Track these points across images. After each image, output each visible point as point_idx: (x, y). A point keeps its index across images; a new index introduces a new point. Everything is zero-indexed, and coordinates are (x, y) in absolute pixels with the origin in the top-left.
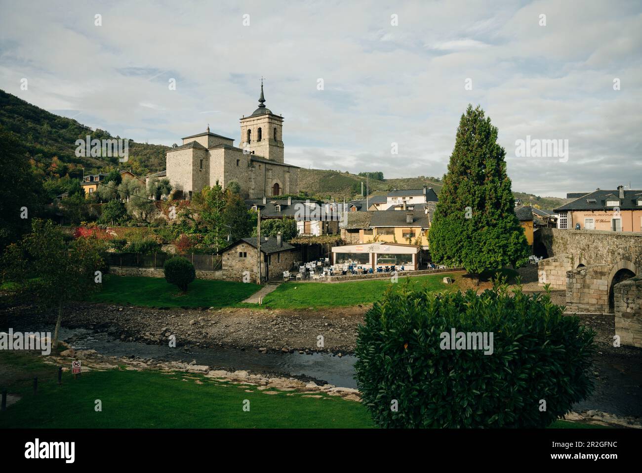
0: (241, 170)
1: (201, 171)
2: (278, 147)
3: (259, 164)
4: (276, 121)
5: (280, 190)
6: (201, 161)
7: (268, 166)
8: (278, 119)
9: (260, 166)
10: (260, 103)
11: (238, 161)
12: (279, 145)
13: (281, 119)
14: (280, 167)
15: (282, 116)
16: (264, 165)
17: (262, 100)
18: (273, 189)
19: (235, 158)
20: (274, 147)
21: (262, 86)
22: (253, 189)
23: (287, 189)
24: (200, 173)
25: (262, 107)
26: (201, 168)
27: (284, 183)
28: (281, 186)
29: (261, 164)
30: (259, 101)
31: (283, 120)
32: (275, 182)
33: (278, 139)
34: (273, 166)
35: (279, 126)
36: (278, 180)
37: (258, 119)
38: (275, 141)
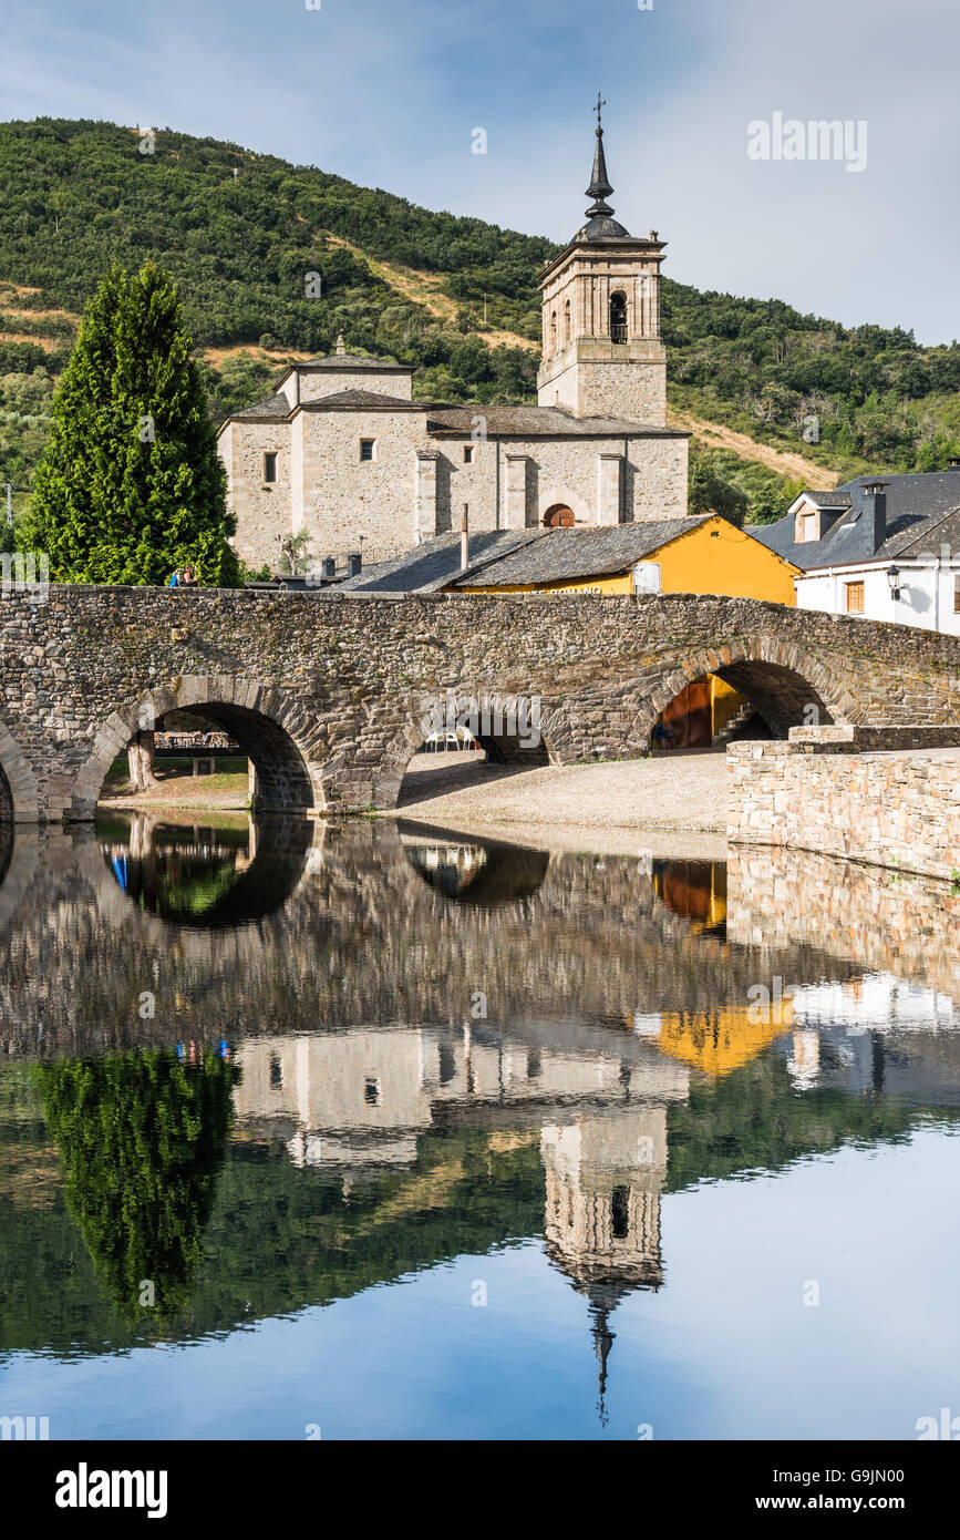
0: (380, 473)
1: (266, 490)
2: (632, 362)
3: (460, 443)
7: (510, 448)
8: (632, 253)
9: (468, 451)
10: (593, 201)
11: (366, 447)
12: (633, 356)
14: (577, 442)
15: (660, 239)
16: (491, 443)
17: (601, 190)
19: (351, 438)
21: (600, 133)
25: (601, 213)
27: (594, 502)
29: (472, 443)
30: (589, 193)
31: (663, 252)
33: (636, 331)
34: (537, 443)
37: (565, 271)
38: (615, 341)
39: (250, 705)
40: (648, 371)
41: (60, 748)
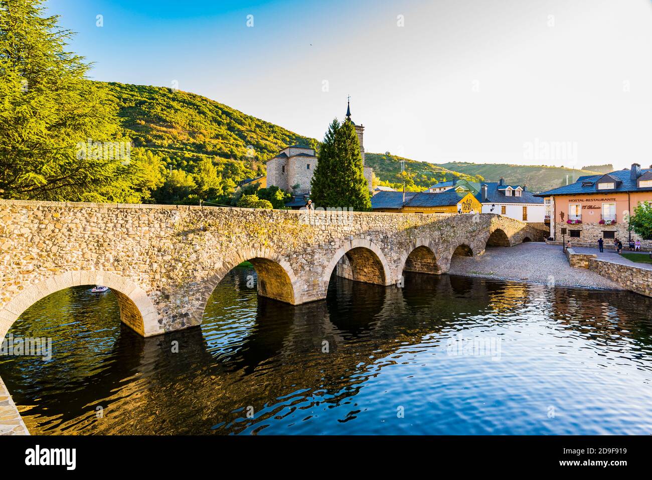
0: (311, 172)
6: (283, 167)
8: (358, 128)
10: (347, 117)
11: (308, 166)
13: (362, 129)
15: (363, 126)
17: (348, 114)
19: (305, 164)
21: (349, 103)
24: (282, 175)
25: (349, 119)
26: (284, 171)
30: (346, 115)
31: (364, 129)
35: (358, 134)
39: (427, 246)
41: (395, 262)
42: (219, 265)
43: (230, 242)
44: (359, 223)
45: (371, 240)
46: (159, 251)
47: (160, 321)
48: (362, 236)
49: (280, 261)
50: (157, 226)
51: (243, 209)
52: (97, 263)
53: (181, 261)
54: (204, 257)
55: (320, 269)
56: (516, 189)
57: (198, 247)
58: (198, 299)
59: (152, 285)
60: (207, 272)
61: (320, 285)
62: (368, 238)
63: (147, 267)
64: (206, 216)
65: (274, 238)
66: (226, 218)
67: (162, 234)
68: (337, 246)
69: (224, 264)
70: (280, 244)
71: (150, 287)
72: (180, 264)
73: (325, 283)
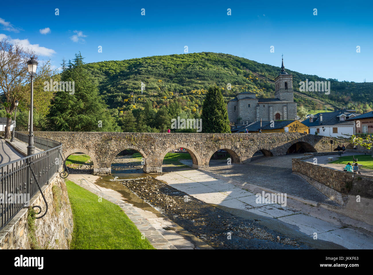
0: (251, 109)
1: (234, 111)
2: (288, 92)
3: (263, 105)
4: (287, 78)
5: (281, 116)
6: (235, 107)
7: (270, 105)
9: (264, 106)
12: (288, 91)
14: (280, 104)
16: (267, 104)
18: (275, 116)
19: (247, 104)
20: (285, 93)
21: (283, 59)
22: (258, 118)
23: (285, 116)
24: (234, 112)
27: (283, 113)
28: (281, 114)
29: (264, 104)
32: (276, 113)
33: (289, 87)
34: (275, 104)
35: (289, 80)
36: (279, 111)
37: (278, 79)
38: (286, 89)
39: (230, 149)
40: (290, 93)
41: (204, 155)
42: (116, 150)
43: (120, 143)
44: (180, 137)
45: (188, 145)
46: (98, 145)
47: (98, 164)
48: (182, 143)
49: (140, 150)
50: (97, 138)
51: (125, 133)
52: (82, 147)
53: (104, 148)
54: (111, 148)
55: (158, 155)
56: (349, 116)
57: (109, 144)
58: (109, 160)
59: (96, 154)
60: (112, 152)
61: (159, 160)
62: (186, 144)
63: (95, 149)
64: (112, 135)
65: (138, 142)
66: (119, 136)
67: (99, 140)
68: (167, 147)
69: (118, 150)
70: (140, 144)
71: (95, 155)
72: (104, 149)
73: (161, 160)
